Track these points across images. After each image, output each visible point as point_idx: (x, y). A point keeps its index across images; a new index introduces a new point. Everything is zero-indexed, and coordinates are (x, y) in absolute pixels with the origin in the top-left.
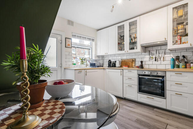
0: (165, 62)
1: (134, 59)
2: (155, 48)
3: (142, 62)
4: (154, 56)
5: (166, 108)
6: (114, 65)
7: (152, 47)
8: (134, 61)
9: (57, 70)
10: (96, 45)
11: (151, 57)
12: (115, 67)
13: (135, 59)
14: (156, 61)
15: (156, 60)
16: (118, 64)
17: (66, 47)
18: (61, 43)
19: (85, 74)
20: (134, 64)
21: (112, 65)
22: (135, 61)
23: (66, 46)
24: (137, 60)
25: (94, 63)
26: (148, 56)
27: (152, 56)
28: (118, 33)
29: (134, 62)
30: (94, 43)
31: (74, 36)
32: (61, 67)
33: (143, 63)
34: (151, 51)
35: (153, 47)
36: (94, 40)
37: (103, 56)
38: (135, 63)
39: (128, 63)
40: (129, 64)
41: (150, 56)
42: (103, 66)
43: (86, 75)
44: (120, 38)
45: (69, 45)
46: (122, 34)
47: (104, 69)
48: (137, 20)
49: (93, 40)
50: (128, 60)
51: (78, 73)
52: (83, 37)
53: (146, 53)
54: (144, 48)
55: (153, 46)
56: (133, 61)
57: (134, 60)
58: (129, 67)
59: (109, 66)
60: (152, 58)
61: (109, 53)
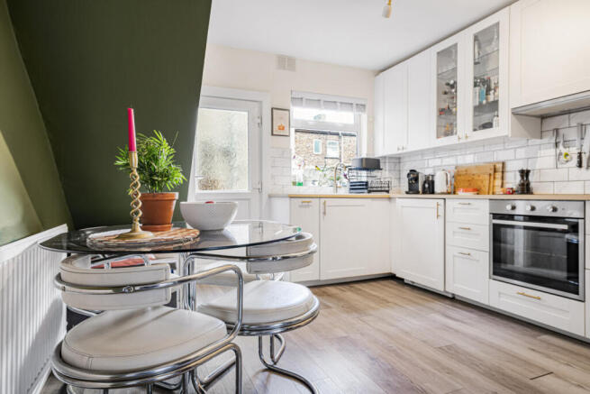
1: (498, 163)
2: (576, 119)
3: (525, 174)
4: (574, 151)
5: (583, 335)
6: (429, 188)
7: (567, 116)
8: (499, 170)
9: (248, 199)
10: (372, 122)
11: (560, 154)
12: (433, 192)
13: (503, 164)
14: (583, 169)
15: (580, 165)
16: (440, 186)
17: (272, 134)
18: (260, 124)
19: (322, 211)
20: (498, 182)
21: (420, 186)
22: (503, 172)
23: (274, 133)
24: (509, 167)
25: (364, 179)
26: (552, 151)
27: (564, 151)
28: (438, 75)
29: (499, 175)
30: (364, 116)
31: (298, 100)
32: (260, 190)
33: (531, 178)
34: (561, 132)
35: (572, 115)
36: (364, 106)
37: (399, 158)
38: (503, 178)
39: (476, 178)
40: (479, 183)
41: (557, 145)
42: (388, 191)
43: (325, 213)
44: (446, 93)
45: (283, 128)
46: (450, 79)
47: (390, 198)
48: (498, 24)
49: (361, 107)
50: (477, 167)
51: (300, 206)
52: (341, 103)
53: (545, 140)
54: (539, 120)
55: (569, 112)
56: (495, 171)
57: (499, 166)
58: (478, 191)
59: (410, 189)
60: (567, 155)
61: (410, 148)
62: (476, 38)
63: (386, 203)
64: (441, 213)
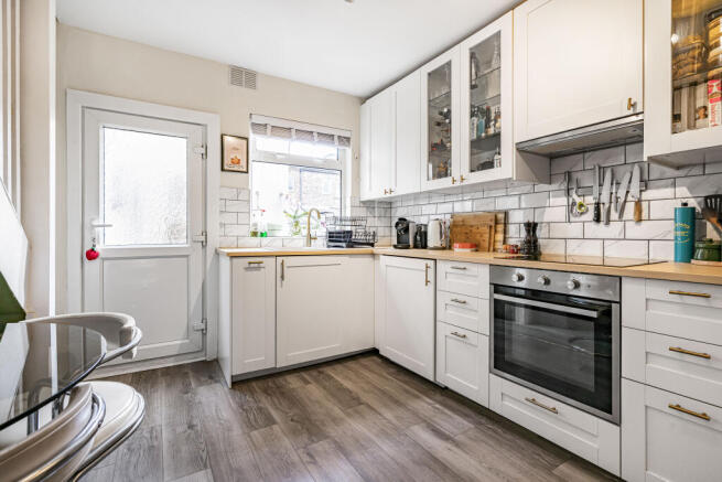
0: (644, 229)
1: (500, 212)
2: (592, 160)
3: (531, 227)
4: (590, 200)
6: (421, 241)
7: (581, 156)
8: (500, 221)
9: (187, 256)
11: (574, 204)
12: (425, 246)
13: (506, 214)
14: (602, 224)
15: (598, 219)
16: (433, 239)
17: (223, 169)
18: (205, 156)
19: (279, 275)
20: (500, 237)
21: (410, 238)
22: (505, 224)
23: (226, 167)
24: (512, 218)
26: (563, 200)
27: (578, 200)
28: (429, 101)
29: (500, 228)
31: (260, 128)
32: (204, 244)
33: (540, 233)
34: (575, 176)
35: (587, 155)
38: (505, 232)
39: (474, 230)
40: (478, 237)
41: (568, 195)
42: (372, 245)
43: (282, 277)
44: (439, 124)
45: (239, 162)
46: (443, 108)
47: (373, 255)
49: (345, 140)
50: (475, 216)
51: (246, 269)
53: (554, 186)
54: (547, 160)
55: (583, 151)
56: (497, 223)
57: (501, 216)
58: (476, 247)
59: (398, 242)
60: (581, 205)
61: (400, 191)
62: (472, 56)
63: (368, 260)
64: (431, 278)
